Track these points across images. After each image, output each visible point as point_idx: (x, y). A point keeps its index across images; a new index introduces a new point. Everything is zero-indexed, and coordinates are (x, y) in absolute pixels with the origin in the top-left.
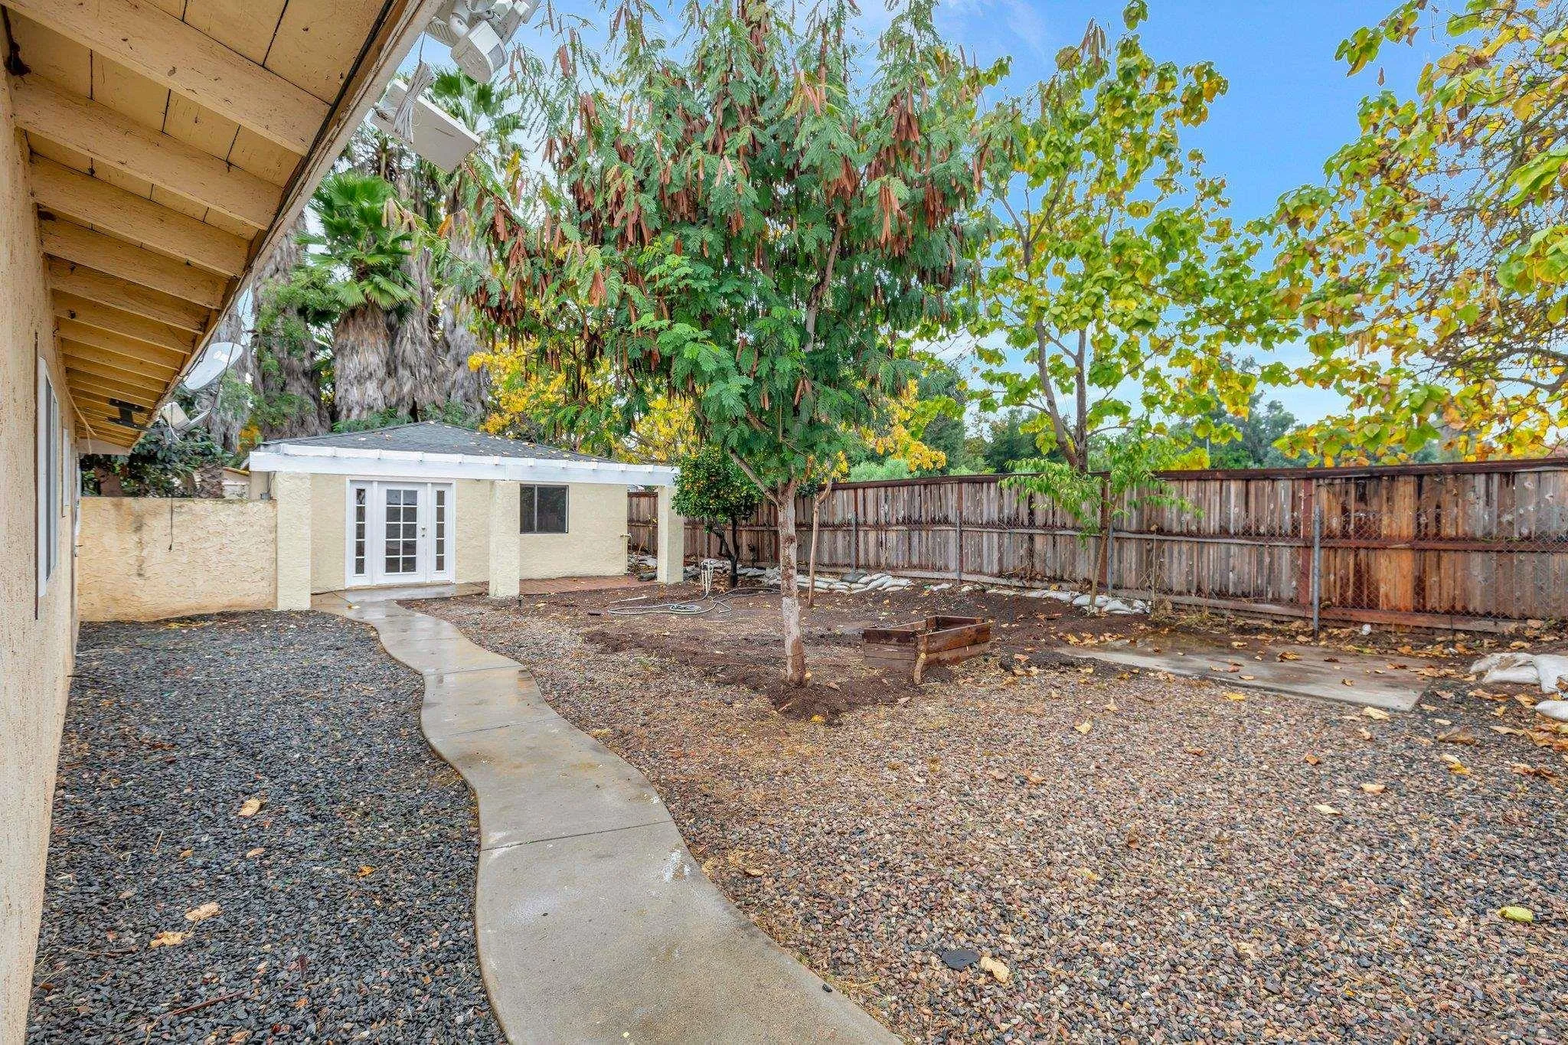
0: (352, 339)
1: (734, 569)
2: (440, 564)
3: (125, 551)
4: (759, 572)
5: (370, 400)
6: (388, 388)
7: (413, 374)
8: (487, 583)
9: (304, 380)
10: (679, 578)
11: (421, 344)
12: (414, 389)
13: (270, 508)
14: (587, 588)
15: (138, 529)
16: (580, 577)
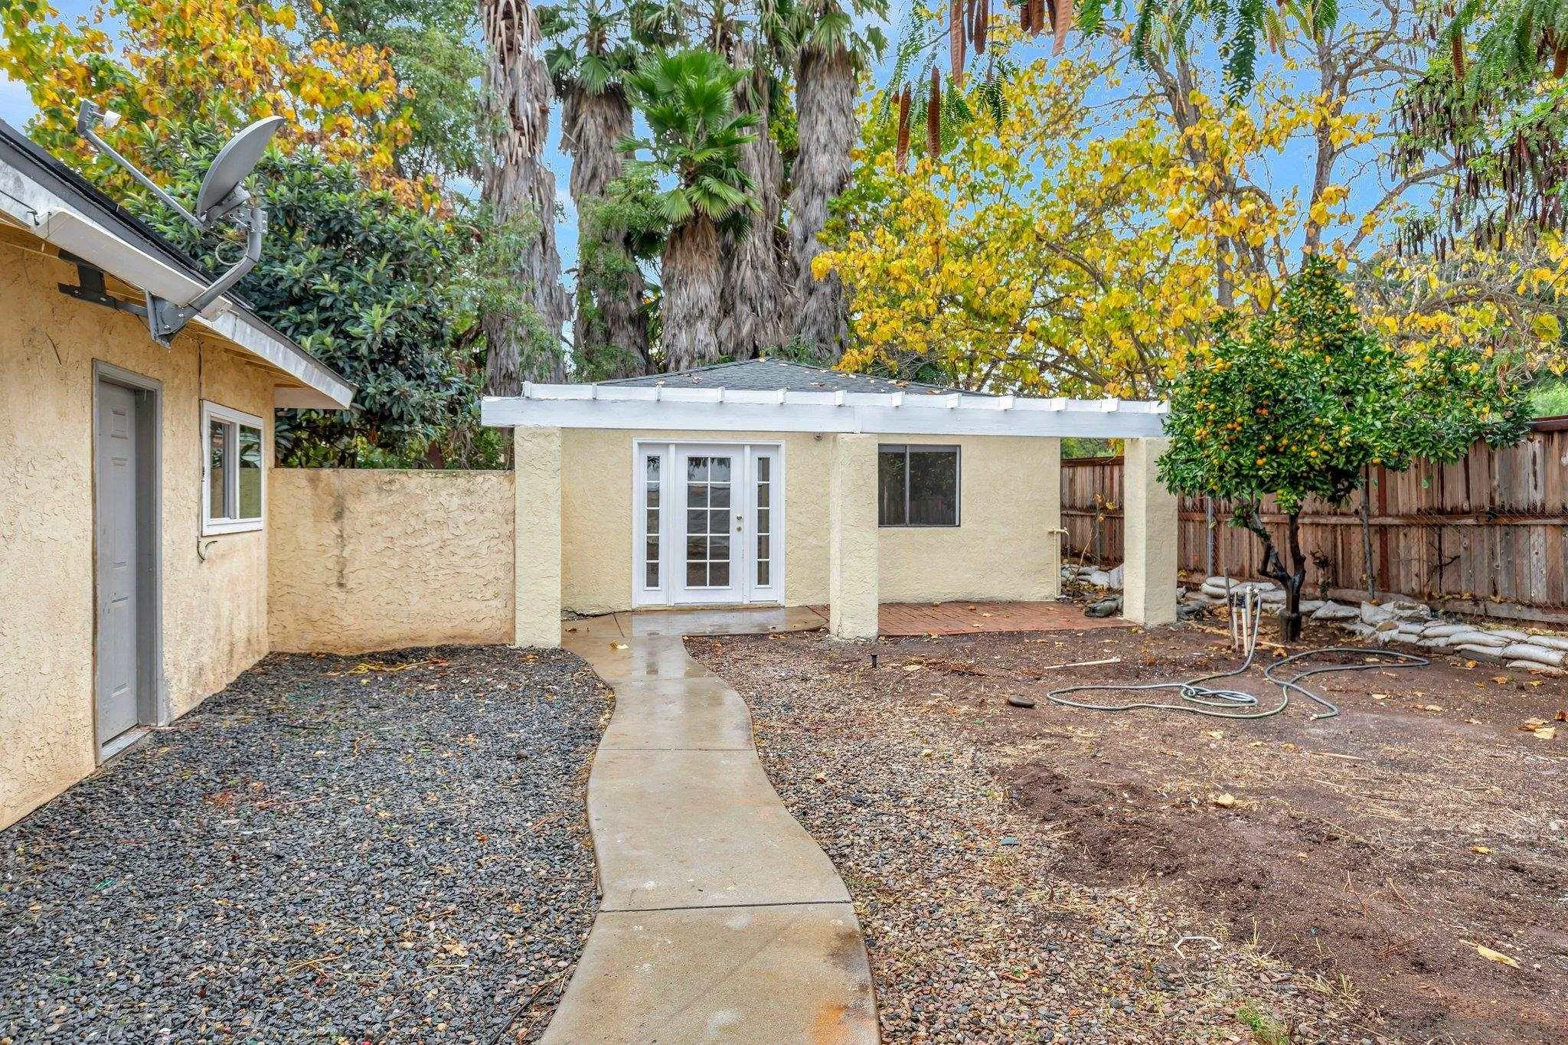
0: (680, 267)
1: (1294, 603)
2: (763, 577)
3: (322, 549)
4: (1343, 611)
5: (699, 347)
6: (724, 332)
7: (754, 309)
8: (826, 608)
9: (630, 328)
10: (1167, 614)
11: (764, 268)
12: (755, 329)
13: (506, 484)
14: (993, 628)
15: (339, 516)
16: (980, 603)
